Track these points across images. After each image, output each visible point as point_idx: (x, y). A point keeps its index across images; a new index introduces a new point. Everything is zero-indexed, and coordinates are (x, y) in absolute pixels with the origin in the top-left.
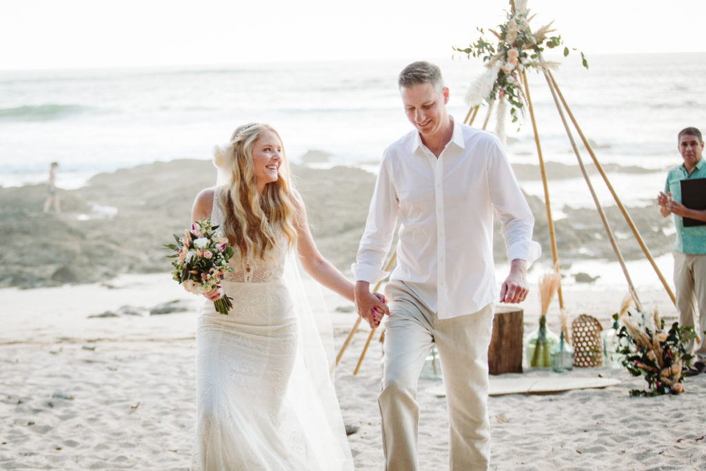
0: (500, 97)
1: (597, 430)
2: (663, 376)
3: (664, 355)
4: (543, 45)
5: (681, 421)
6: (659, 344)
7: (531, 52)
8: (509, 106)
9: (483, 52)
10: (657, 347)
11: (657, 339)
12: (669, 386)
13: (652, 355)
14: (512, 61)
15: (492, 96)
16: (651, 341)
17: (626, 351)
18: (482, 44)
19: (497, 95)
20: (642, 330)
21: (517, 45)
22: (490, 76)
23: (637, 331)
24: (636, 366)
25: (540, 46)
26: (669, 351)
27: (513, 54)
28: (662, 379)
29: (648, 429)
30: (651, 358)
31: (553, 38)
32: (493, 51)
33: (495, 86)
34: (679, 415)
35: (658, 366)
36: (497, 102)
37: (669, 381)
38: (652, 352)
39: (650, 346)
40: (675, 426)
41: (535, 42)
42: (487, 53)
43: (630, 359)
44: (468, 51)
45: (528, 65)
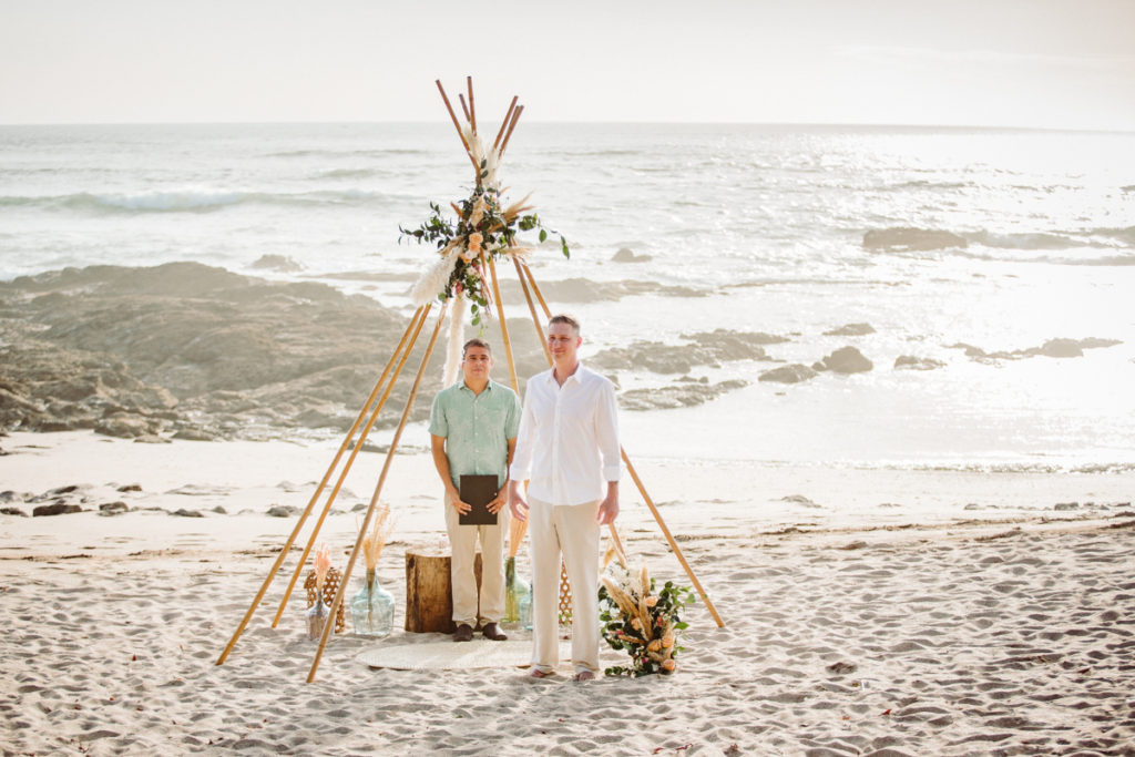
0: (457, 292)
1: (558, 731)
2: (652, 651)
3: (653, 623)
4: (515, 227)
5: (666, 719)
6: (646, 610)
7: (498, 235)
8: (470, 303)
9: (438, 235)
10: (644, 615)
11: (644, 603)
12: (658, 663)
13: (638, 624)
14: (474, 247)
15: (448, 294)
16: (637, 606)
17: (606, 617)
18: (437, 227)
19: (454, 290)
20: (627, 592)
21: (483, 226)
22: (446, 268)
23: (621, 593)
24: (616, 638)
25: (511, 228)
26: (659, 619)
27: (476, 238)
28: (650, 653)
29: (621, 732)
30: (636, 628)
31: (528, 218)
32: (451, 234)
33: (451, 279)
34: (664, 709)
35: (645, 637)
36: (452, 301)
37: (658, 657)
38: (638, 620)
39: (636, 613)
40: (655, 726)
41: (504, 223)
42: (443, 237)
43: (612, 627)
44: (419, 234)
45: (494, 252)
